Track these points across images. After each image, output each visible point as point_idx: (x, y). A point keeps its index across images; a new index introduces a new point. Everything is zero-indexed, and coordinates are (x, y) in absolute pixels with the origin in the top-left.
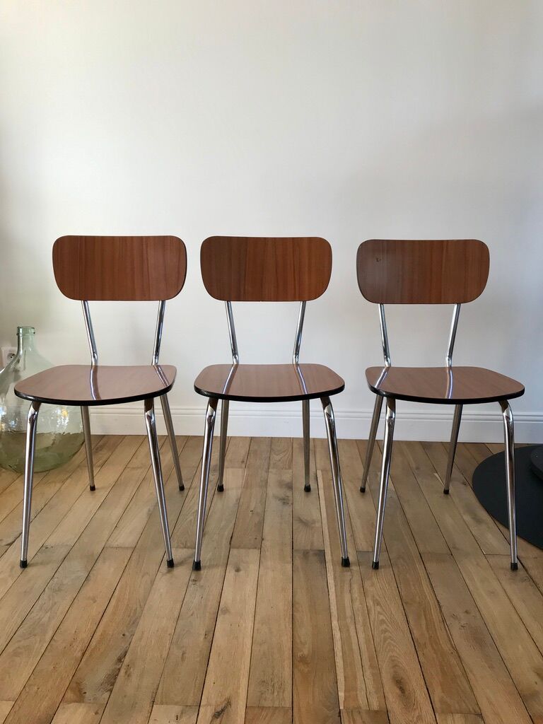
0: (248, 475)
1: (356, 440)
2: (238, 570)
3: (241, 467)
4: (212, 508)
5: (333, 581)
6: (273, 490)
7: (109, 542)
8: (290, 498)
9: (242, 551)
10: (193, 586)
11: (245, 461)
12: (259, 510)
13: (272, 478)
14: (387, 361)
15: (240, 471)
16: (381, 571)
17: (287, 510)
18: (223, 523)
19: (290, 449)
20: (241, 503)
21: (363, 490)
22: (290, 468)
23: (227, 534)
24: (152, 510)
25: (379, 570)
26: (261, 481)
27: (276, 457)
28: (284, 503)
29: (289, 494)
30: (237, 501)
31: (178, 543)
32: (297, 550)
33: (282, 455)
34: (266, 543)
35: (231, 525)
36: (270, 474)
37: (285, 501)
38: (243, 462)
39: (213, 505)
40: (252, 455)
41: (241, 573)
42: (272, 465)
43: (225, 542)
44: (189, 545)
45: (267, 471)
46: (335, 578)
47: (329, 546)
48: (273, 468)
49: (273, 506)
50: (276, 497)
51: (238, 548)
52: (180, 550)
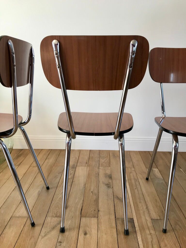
0: (89, 171)
1: (139, 151)
2: (85, 234)
3: (85, 166)
4: (71, 190)
5: (142, 243)
6: (102, 178)
7: (15, 213)
8: (111, 184)
9: (88, 219)
10: (59, 246)
11: (88, 163)
12: (96, 191)
13: (101, 172)
14: (164, 114)
15: (86, 168)
16: (168, 234)
17: (110, 191)
18: (77, 200)
19: (109, 157)
20: (86, 187)
21: (147, 179)
22: (109, 166)
23: (79, 207)
24: (40, 191)
25: (167, 234)
26: (96, 174)
27: (102, 161)
28: (108, 187)
29: (110, 181)
30: (84, 186)
31: (52, 213)
32: (118, 219)
33: (105, 159)
34: (101, 213)
35: (81, 201)
36: (100, 170)
37: (108, 186)
38: (86, 163)
39: (72, 188)
40: (91, 159)
41: (88, 236)
42: (100, 165)
43: (78, 213)
44: (58, 215)
45: (99, 168)
46: (142, 240)
47: (135, 215)
48: (101, 166)
49: (103, 188)
50: (103, 183)
51: (85, 217)
52: (54, 218)
